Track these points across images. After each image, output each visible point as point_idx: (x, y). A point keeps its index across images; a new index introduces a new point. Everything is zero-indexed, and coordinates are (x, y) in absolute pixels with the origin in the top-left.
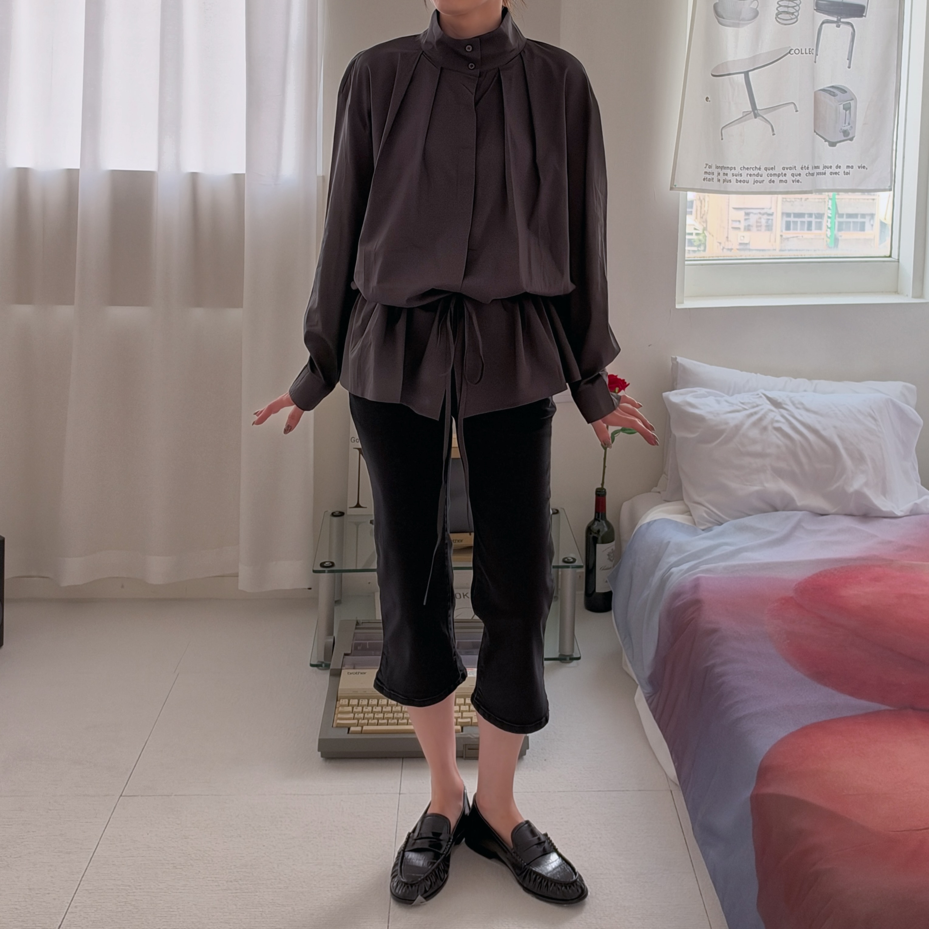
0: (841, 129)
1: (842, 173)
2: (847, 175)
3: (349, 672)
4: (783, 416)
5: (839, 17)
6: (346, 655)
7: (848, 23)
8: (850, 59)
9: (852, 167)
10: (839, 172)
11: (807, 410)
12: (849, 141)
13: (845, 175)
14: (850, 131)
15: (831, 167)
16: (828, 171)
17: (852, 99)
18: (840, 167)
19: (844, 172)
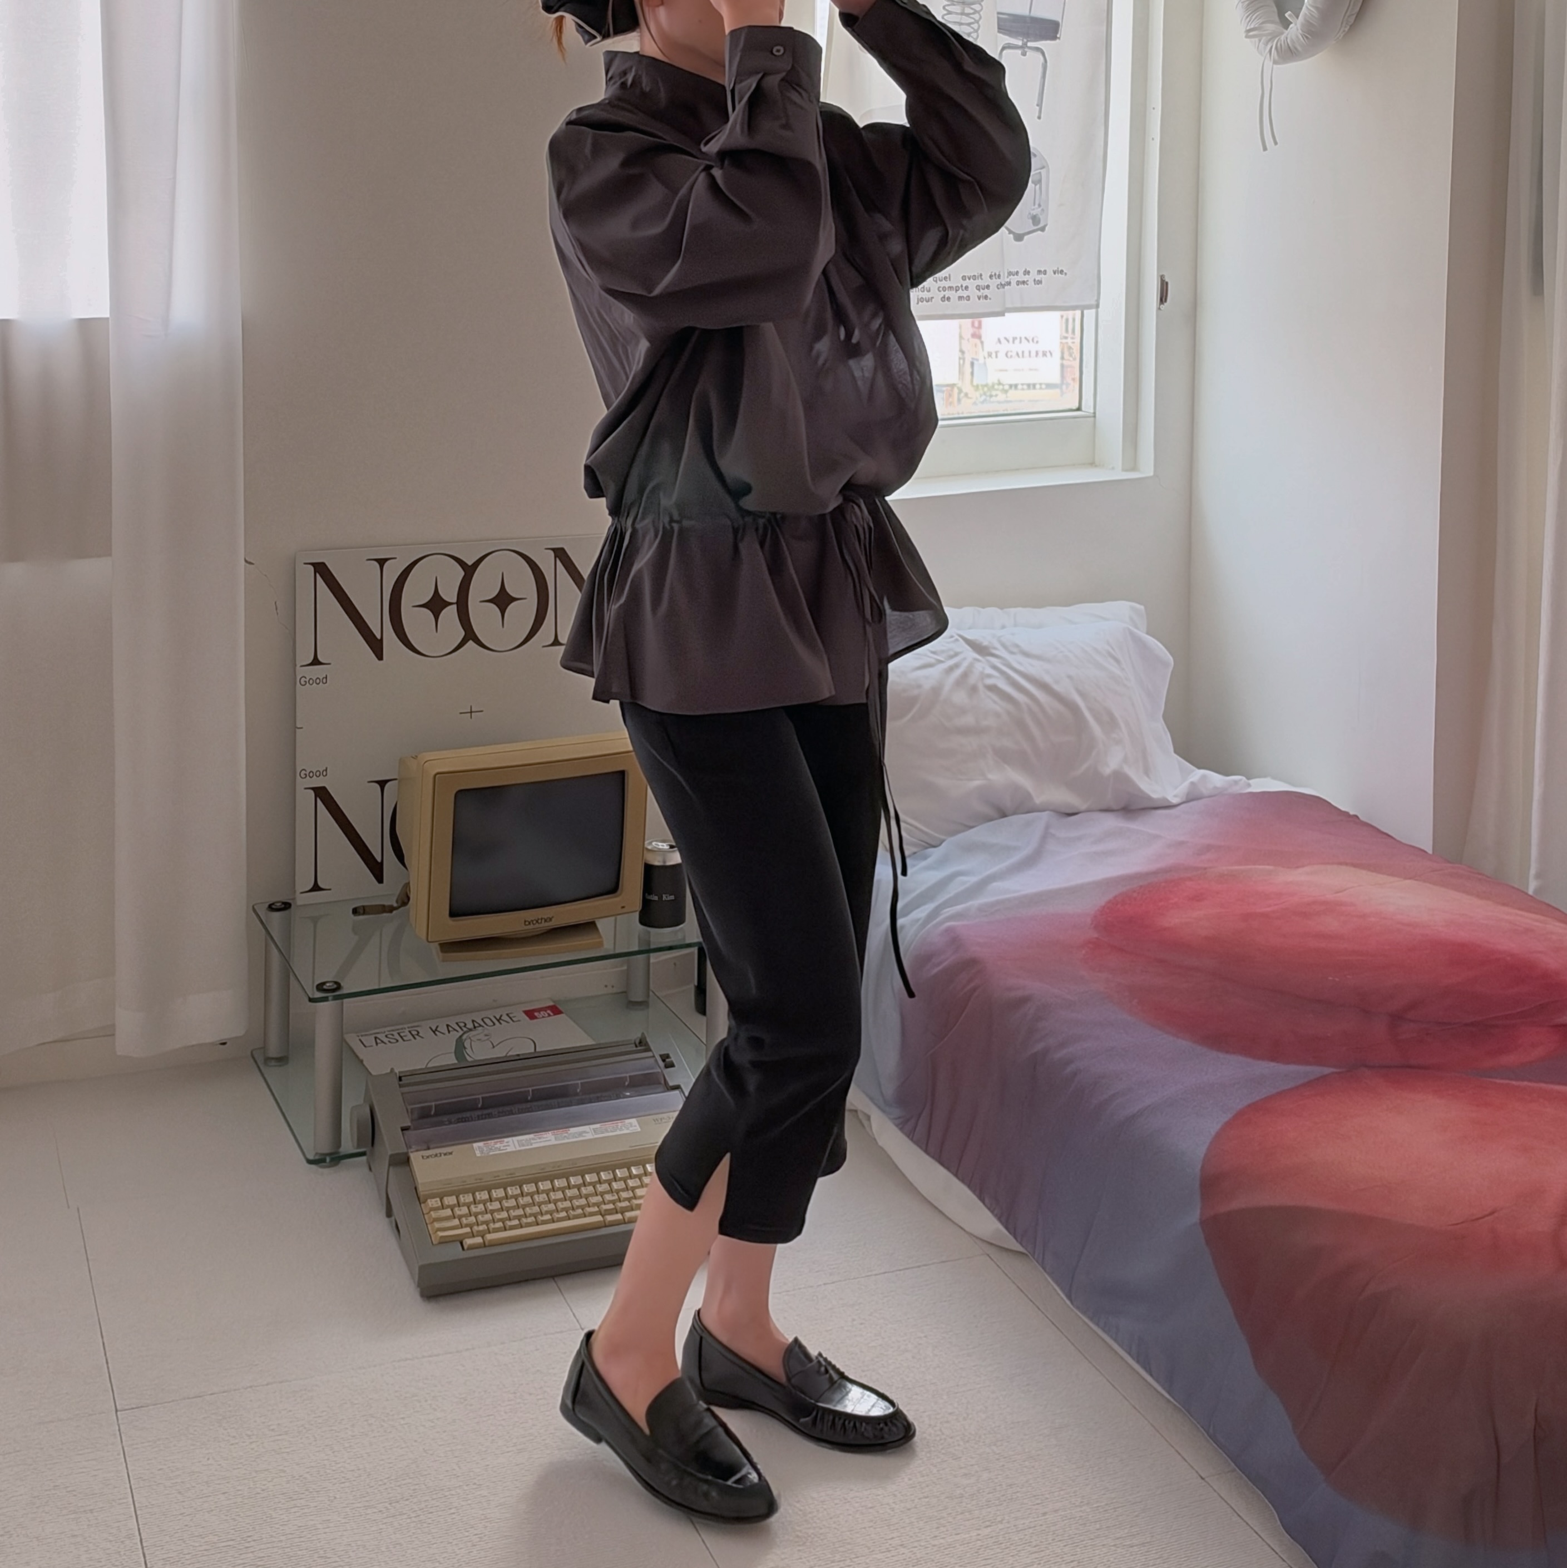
0: (1030, 214)
1: (1031, 283)
2: (1038, 284)
3: (422, 1154)
4: (995, 667)
5: (1025, 40)
7: (1038, 49)
8: (1040, 105)
9: (1045, 272)
10: (1028, 281)
11: (1026, 654)
12: (1039, 232)
13: (1035, 284)
14: (1041, 217)
15: (1017, 273)
16: (1014, 279)
17: (1043, 167)
18: (1029, 273)
19: (1035, 280)
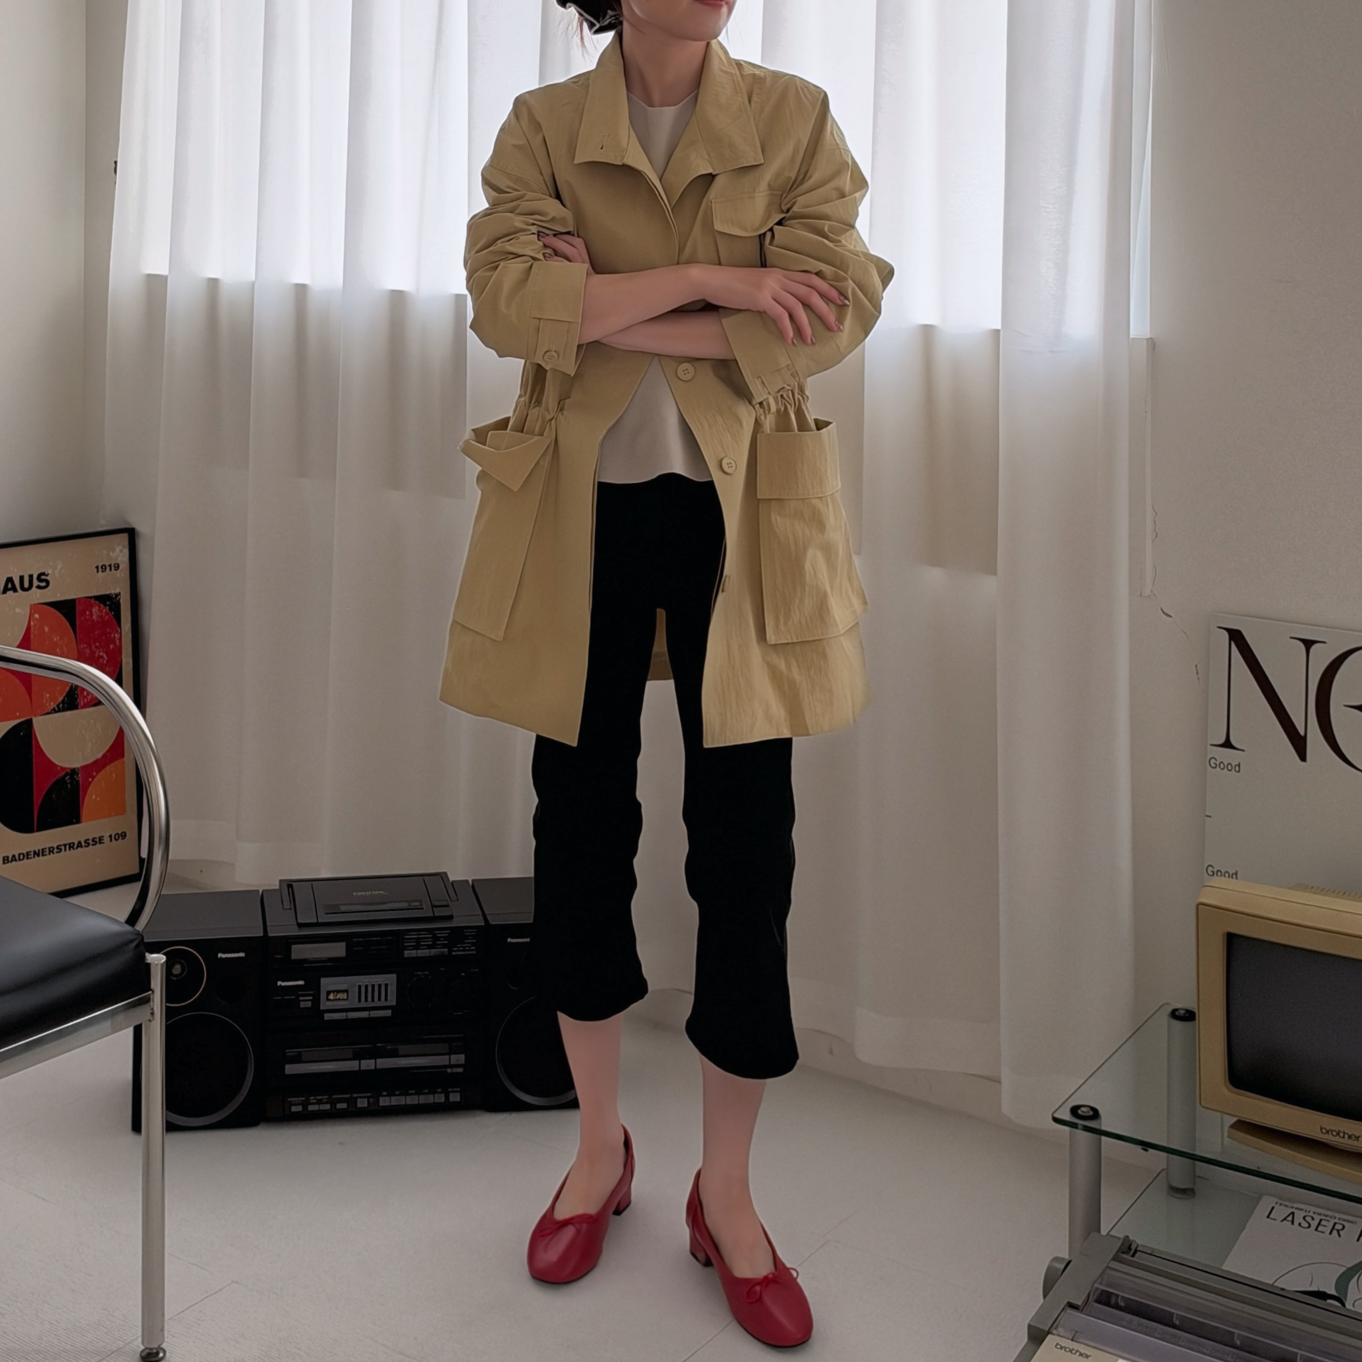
3: (1060, 1343)
6: (1071, 1306)
